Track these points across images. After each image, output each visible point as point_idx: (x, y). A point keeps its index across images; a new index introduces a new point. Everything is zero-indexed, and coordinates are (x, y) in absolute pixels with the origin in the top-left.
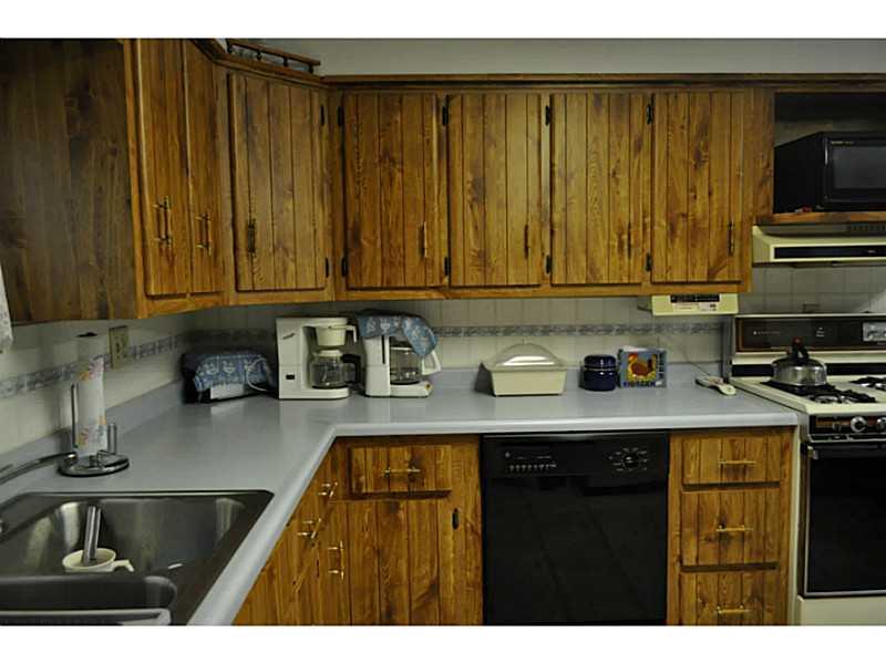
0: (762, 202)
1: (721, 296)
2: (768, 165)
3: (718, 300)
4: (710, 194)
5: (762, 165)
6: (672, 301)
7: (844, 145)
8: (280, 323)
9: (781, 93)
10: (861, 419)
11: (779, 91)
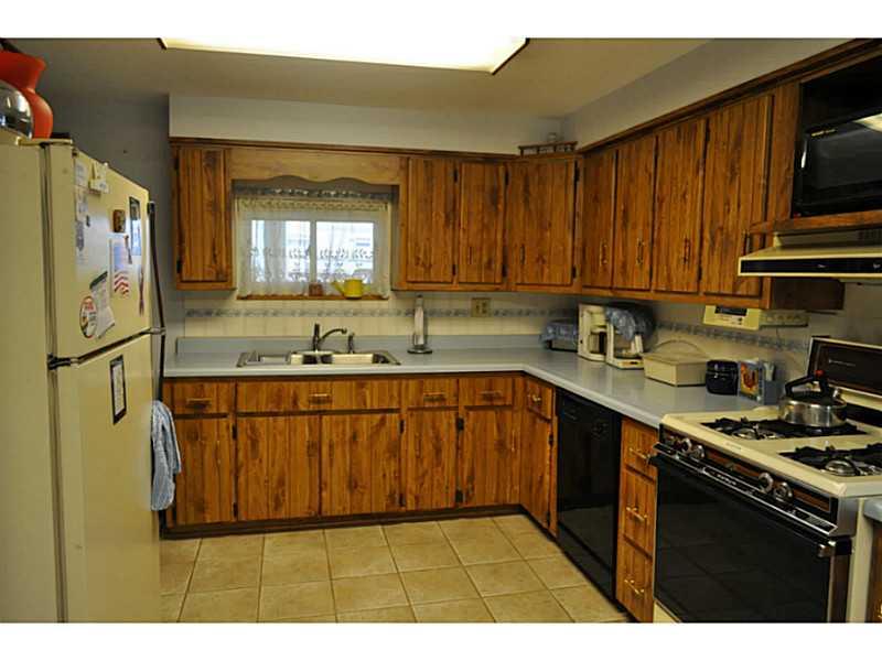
0: (782, 210)
1: (748, 310)
2: (789, 169)
3: (744, 315)
4: (739, 206)
5: (785, 167)
6: (717, 312)
7: (825, 134)
8: (581, 307)
9: (806, 84)
10: (688, 441)
11: (803, 81)
